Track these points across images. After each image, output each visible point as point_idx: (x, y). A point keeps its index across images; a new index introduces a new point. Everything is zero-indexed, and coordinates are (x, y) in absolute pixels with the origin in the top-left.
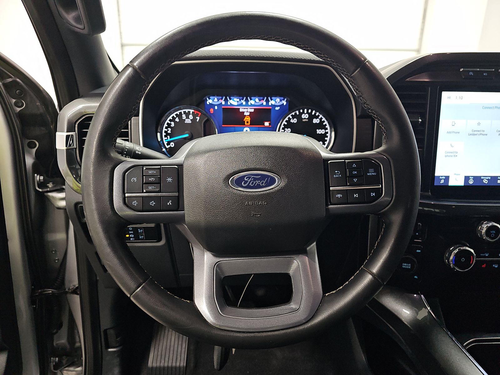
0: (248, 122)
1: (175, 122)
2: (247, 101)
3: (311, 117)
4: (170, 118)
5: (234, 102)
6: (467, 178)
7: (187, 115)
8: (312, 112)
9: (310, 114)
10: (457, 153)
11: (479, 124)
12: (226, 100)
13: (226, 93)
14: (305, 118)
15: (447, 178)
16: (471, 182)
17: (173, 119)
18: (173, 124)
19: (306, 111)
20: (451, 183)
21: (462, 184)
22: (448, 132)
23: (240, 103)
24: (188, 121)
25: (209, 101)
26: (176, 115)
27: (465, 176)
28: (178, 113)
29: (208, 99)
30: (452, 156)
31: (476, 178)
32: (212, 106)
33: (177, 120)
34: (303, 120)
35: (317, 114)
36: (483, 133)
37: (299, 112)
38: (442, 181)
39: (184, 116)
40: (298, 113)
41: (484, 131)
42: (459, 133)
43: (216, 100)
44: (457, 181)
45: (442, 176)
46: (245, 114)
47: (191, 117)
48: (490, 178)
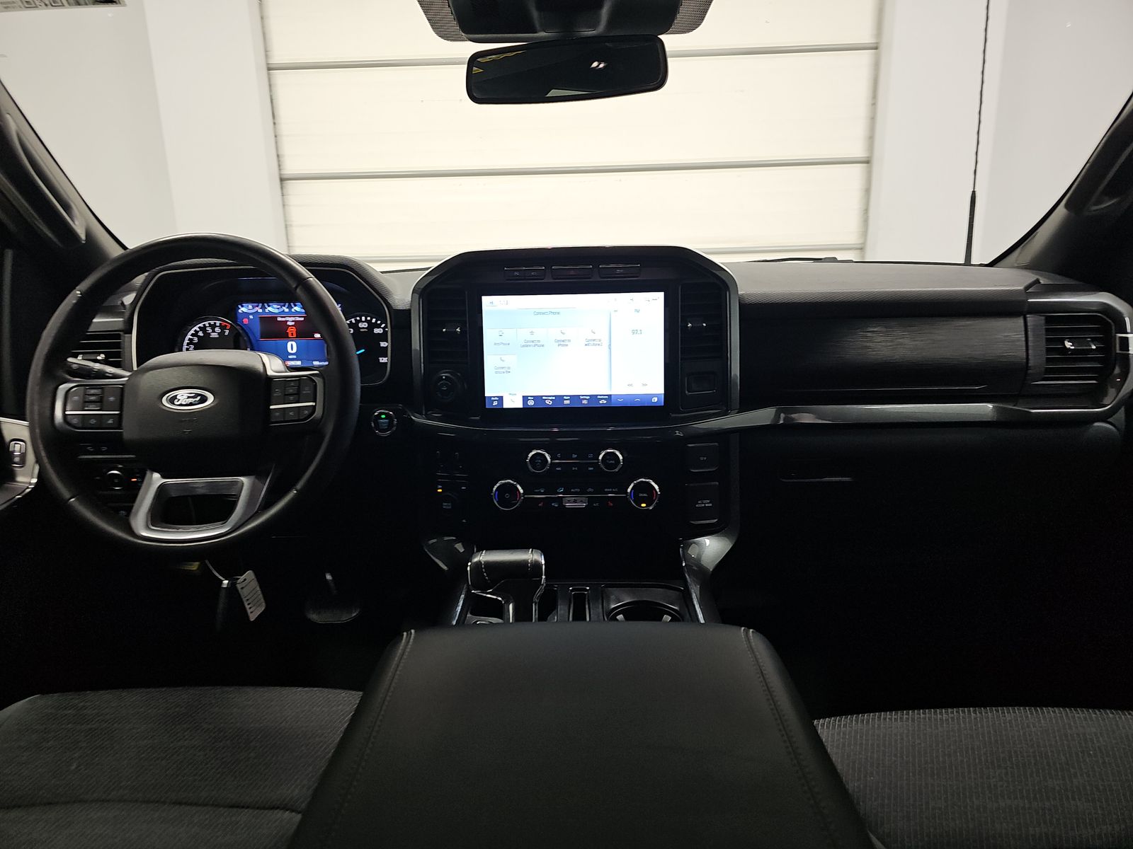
0: (292, 334)
1: (199, 337)
2: (290, 307)
3: (372, 326)
4: (192, 331)
5: (273, 309)
6: (525, 399)
7: (213, 327)
8: (371, 320)
9: (369, 322)
10: (509, 368)
11: (532, 333)
12: (263, 308)
13: (264, 300)
14: (363, 328)
15: (501, 399)
16: (531, 403)
17: (195, 334)
18: (196, 339)
19: (363, 319)
20: (507, 405)
21: (521, 406)
22: (495, 344)
23: (281, 310)
24: (214, 335)
25: (243, 309)
26: (199, 328)
27: (523, 397)
28: (201, 325)
29: (240, 306)
30: (504, 372)
31: (536, 398)
32: (246, 315)
33: (201, 334)
34: (362, 330)
35: (379, 322)
36: (538, 344)
37: (356, 320)
38: (495, 403)
39: (209, 330)
40: (354, 321)
41: (539, 341)
42: (509, 344)
43: (250, 307)
44: (513, 402)
45: (494, 397)
46: (289, 323)
47: (217, 330)
48: (554, 398)
